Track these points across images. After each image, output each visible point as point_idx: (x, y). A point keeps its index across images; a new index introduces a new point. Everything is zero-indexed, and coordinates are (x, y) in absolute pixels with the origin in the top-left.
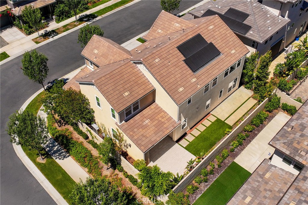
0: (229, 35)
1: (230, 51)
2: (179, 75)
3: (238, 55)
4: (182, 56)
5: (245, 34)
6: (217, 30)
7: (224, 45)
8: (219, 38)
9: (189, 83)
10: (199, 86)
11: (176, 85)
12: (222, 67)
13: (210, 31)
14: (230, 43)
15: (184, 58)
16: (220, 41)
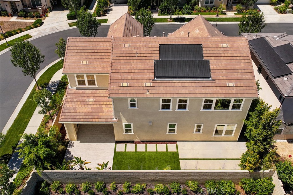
0: (242, 64)
1: (227, 81)
2: (136, 71)
3: (234, 92)
4: (158, 55)
5: (275, 78)
6: (230, 52)
7: (224, 71)
8: (224, 61)
9: (140, 85)
10: (148, 94)
11: (123, 78)
12: (197, 92)
13: (219, 49)
14: (236, 74)
15: (158, 58)
16: (223, 65)
